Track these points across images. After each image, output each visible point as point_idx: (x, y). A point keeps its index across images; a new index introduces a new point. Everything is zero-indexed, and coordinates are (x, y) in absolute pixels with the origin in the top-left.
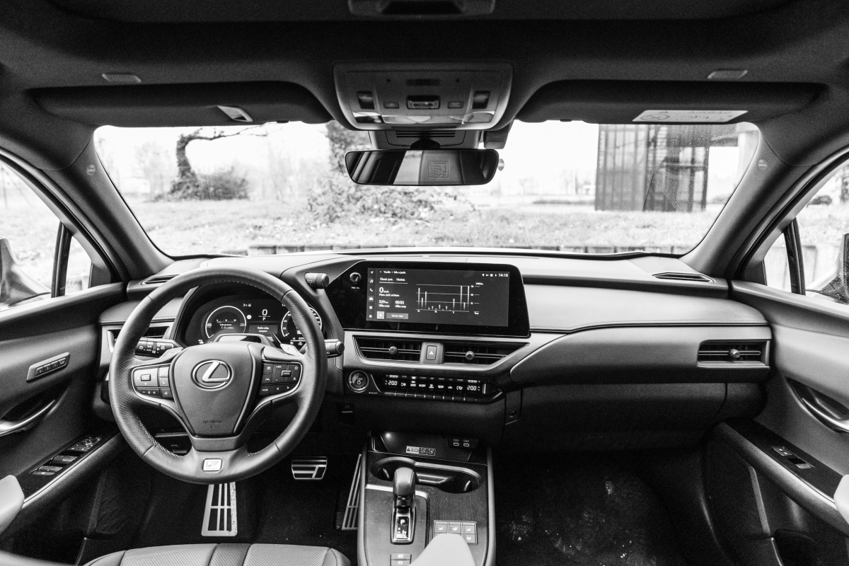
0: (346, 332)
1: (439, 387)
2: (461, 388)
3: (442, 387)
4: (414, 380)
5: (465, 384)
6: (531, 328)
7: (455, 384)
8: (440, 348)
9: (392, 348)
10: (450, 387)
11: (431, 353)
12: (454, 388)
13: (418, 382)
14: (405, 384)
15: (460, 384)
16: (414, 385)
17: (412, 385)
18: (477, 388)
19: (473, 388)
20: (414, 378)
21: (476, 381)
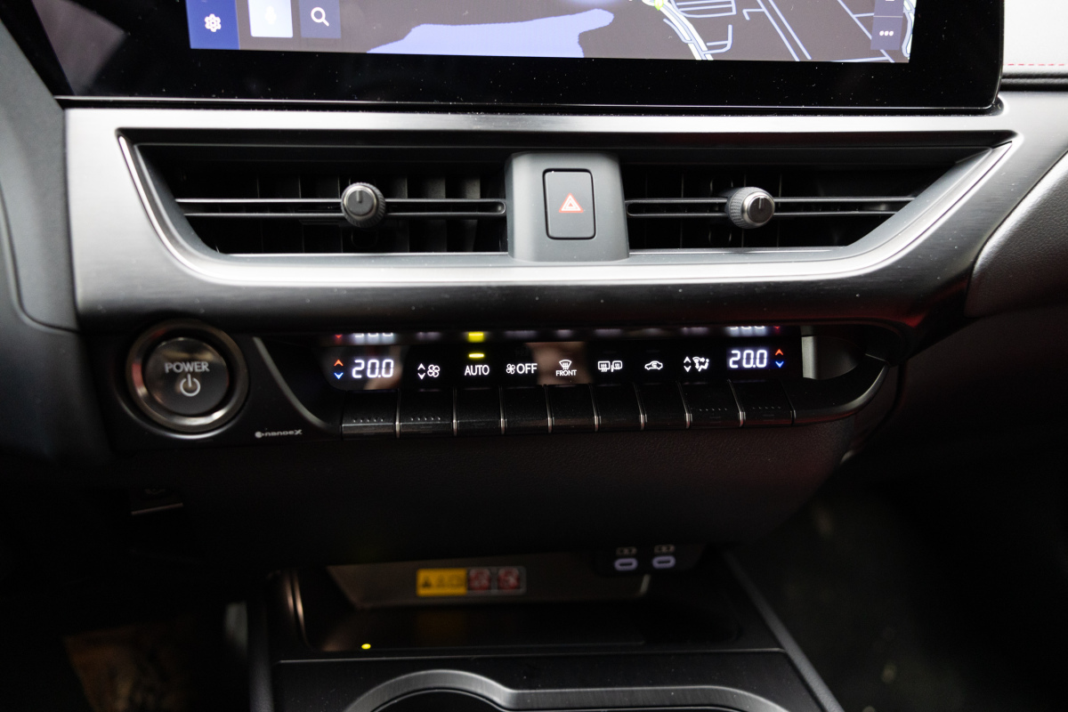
0: (74, 115)
1: (604, 367)
2: (701, 364)
3: (617, 366)
4: (476, 347)
5: (718, 347)
6: (1007, 68)
7: (674, 351)
8: (605, 177)
9: (355, 188)
10: (654, 365)
11: (571, 205)
12: (673, 365)
13: (498, 352)
14: (434, 371)
15: (697, 347)
16: (483, 370)
17: (469, 371)
18: (772, 358)
19: (755, 359)
20: (476, 336)
21: (761, 330)
